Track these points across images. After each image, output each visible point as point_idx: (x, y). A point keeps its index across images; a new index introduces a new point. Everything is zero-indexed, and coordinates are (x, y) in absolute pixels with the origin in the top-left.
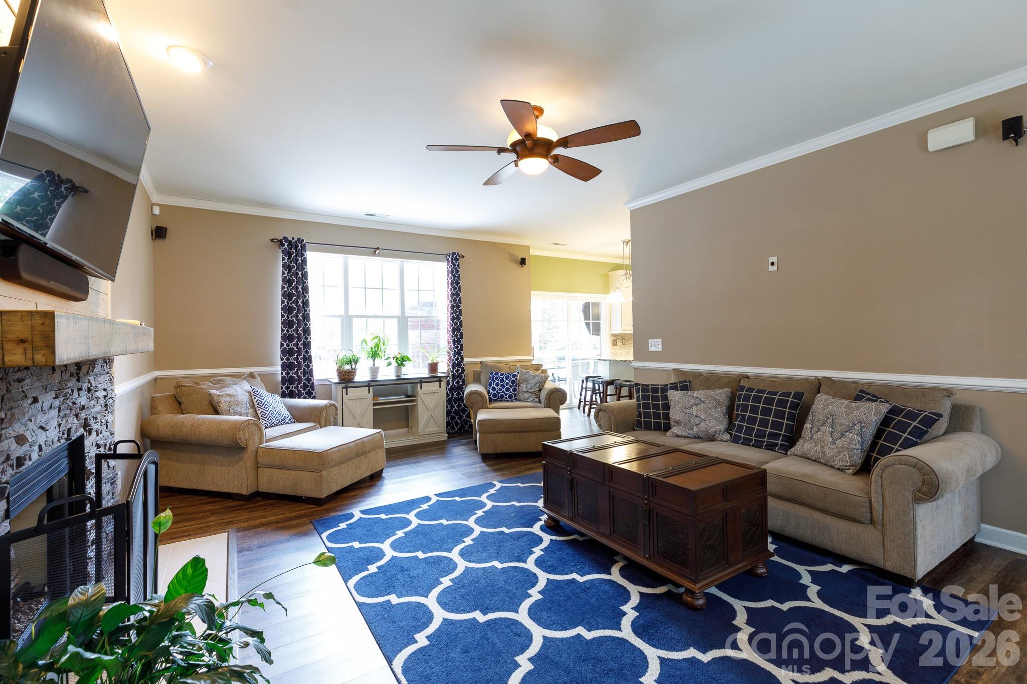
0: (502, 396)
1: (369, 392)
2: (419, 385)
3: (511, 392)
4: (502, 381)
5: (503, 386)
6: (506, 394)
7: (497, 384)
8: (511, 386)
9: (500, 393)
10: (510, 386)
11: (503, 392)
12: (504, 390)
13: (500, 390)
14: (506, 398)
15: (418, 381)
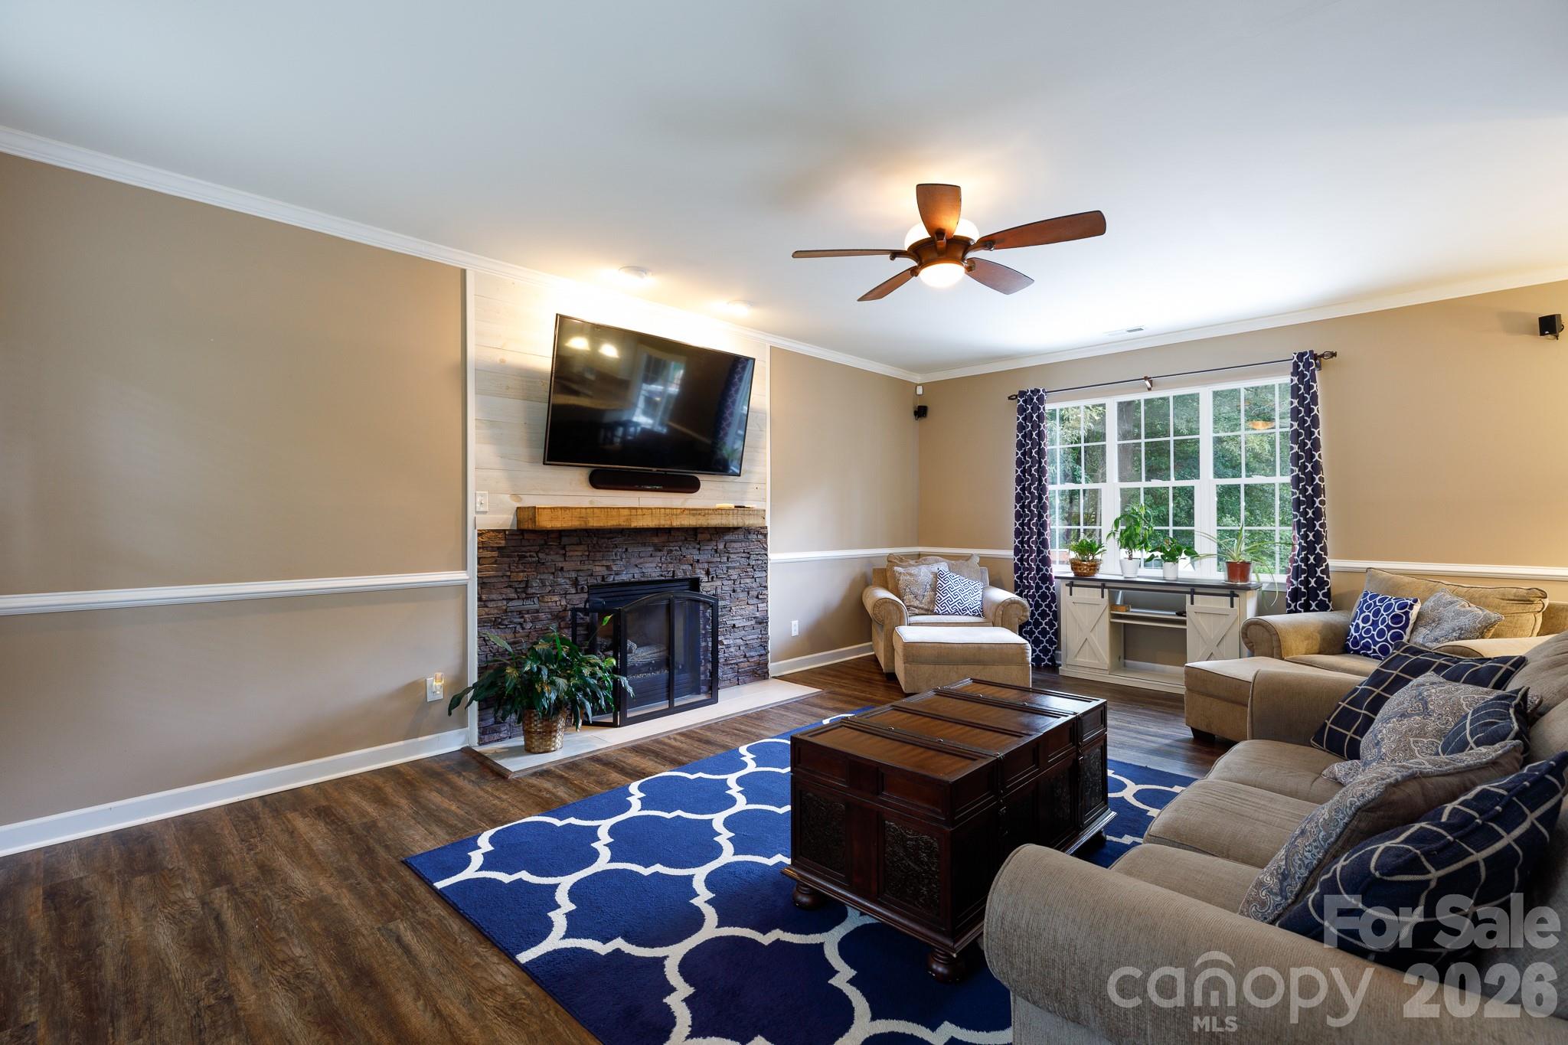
0: (1367, 647)
1: (1103, 597)
2: (1188, 597)
3: (1386, 640)
4: (1377, 613)
5: (1375, 624)
6: (1376, 643)
7: (1366, 620)
8: (1389, 628)
9: (1364, 638)
10: (1388, 626)
11: (1372, 637)
12: (1375, 633)
13: (1368, 631)
14: (1374, 651)
15: (1188, 589)
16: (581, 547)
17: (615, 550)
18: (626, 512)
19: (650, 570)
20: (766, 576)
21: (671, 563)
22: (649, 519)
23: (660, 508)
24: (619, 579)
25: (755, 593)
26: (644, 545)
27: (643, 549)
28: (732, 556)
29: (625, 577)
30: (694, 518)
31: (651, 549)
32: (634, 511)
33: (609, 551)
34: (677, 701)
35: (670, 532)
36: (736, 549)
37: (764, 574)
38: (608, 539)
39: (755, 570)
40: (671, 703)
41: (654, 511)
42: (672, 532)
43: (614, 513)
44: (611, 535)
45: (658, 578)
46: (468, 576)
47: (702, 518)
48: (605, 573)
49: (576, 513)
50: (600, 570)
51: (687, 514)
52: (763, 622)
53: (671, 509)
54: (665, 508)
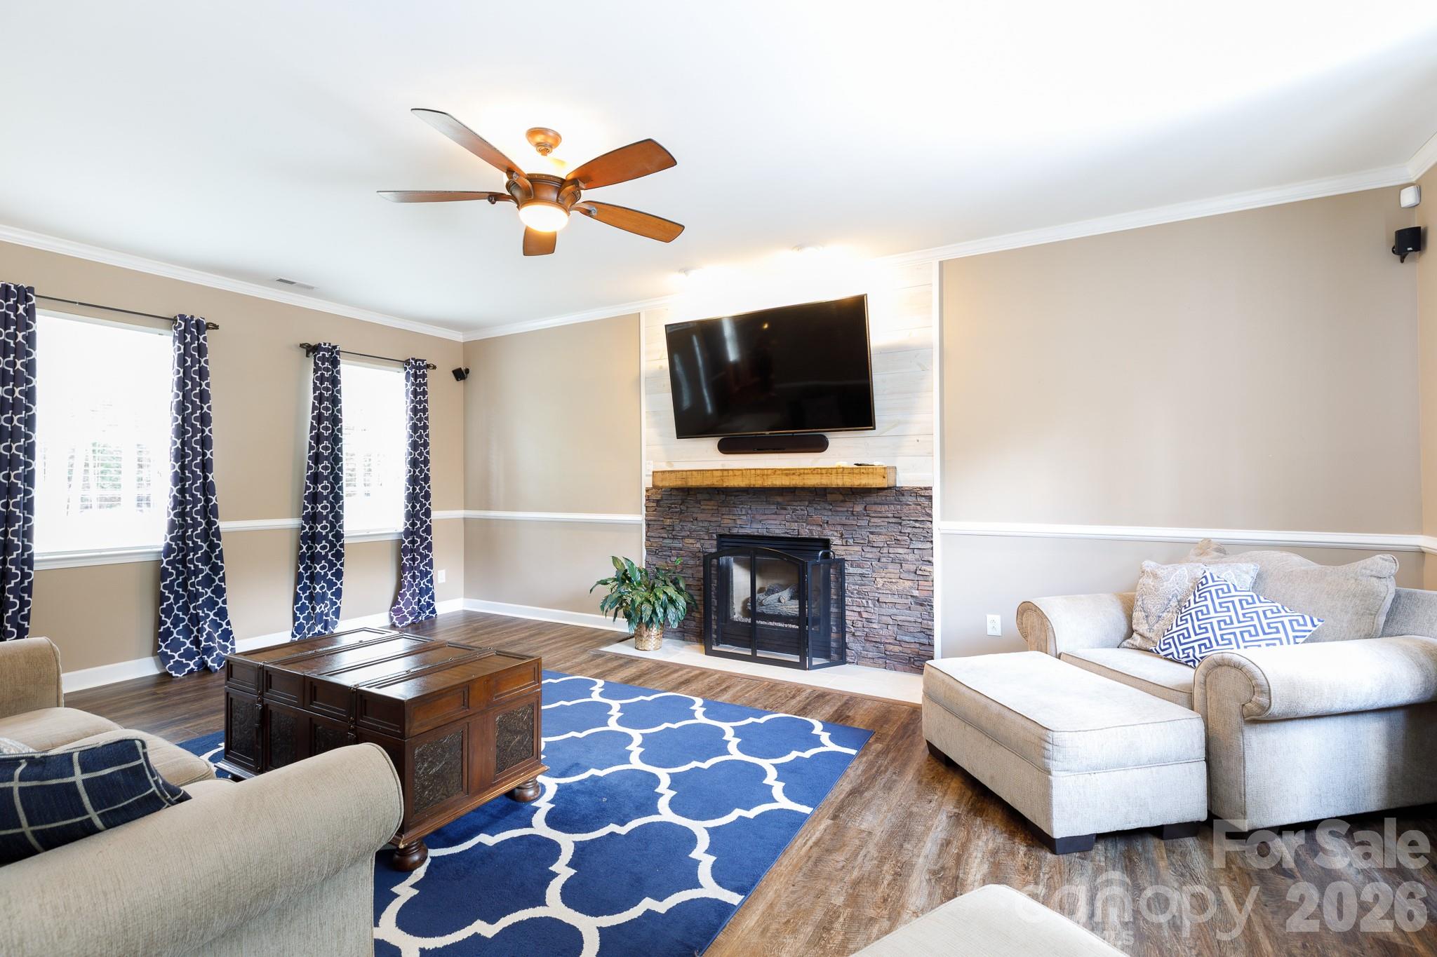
16: (712, 503)
17: (741, 506)
18: (719, 474)
19: (773, 527)
20: (932, 548)
21: (797, 522)
22: (740, 479)
23: (750, 469)
24: (742, 531)
25: (913, 568)
26: (769, 503)
27: (767, 507)
28: (873, 520)
29: (747, 531)
30: (787, 478)
31: (773, 507)
32: (725, 473)
33: (735, 507)
34: (760, 653)
35: (794, 492)
36: (880, 512)
37: (928, 545)
38: (736, 496)
39: (911, 540)
40: (754, 652)
41: (744, 471)
42: (797, 492)
43: (708, 474)
44: (737, 493)
45: (783, 535)
46: (640, 518)
47: (797, 477)
48: (731, 525)
49: (679, 475)
50: (727, 522)
51: (779, 475)
52: (926, 604)
53: (762, 469)
54: (755, 469)
